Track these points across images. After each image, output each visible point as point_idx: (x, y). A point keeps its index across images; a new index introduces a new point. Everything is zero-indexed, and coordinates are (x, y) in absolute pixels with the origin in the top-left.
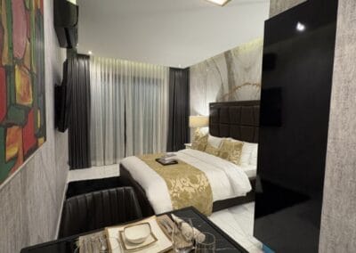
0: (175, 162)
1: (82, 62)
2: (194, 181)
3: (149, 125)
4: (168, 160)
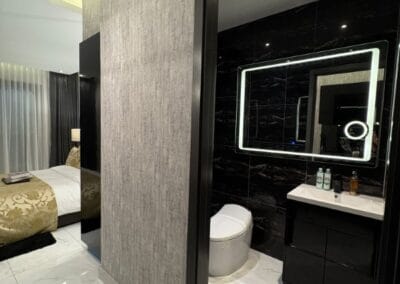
0: (27, 180)
2: (31, 197)
4: (15, 178)
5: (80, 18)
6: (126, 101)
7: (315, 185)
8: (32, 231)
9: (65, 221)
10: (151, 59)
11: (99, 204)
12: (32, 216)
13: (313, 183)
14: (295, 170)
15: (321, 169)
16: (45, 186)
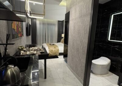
0: (54, 45)
1: (34, 20)
2: (55, 48)
3: (52, 36)
4: (52, 44)
5: (65, 8)
6: (74, 27)
8: (55, 55)
9: (60, 54)
10: (81, 17)
11: (67, 52)
12: (55, 52)
16: (57, 46)
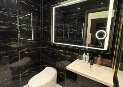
7: (82, 60)
13: (81, 59)
14: (75, 53)
15: (85, 53)
